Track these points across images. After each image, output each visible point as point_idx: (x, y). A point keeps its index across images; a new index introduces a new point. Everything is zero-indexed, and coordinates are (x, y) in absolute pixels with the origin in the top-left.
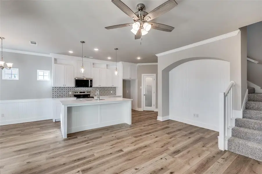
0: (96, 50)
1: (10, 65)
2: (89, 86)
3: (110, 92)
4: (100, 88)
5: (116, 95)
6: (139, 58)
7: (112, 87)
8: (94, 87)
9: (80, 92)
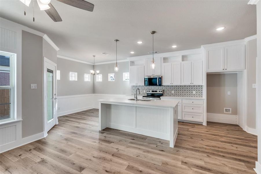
0: (140, 43)
1: (98, 72)
2: (158, 85)
3: (192, 92)
4: (172, 86)
5: (202, 97)
6: (220, 29)
7: (189, 86)
8: (164, 86)
9: (153, 91)
